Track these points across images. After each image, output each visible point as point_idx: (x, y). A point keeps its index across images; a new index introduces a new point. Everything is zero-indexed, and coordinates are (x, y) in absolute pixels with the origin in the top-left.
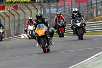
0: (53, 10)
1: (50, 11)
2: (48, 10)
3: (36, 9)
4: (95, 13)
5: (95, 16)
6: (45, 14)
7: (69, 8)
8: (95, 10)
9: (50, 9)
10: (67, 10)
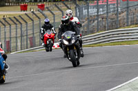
0: (93, 11)
1: (88, 12)
2: (85, 11)
6: (81, 16)
7: (114, 8)
9: (88, 9)
10: (112, 10)
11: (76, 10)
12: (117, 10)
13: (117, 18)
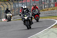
0: (20, 5)
1: (18, 6)
2: (17, 5)
3: (11, 4)
4: (43, 6)
5: (43, 8)
6: (15, 7)
7: (29, 4)
8: (43, 5)
9: (18, 4)
10: (28, 5)
11: (13, 5)
12: (30, 5)
13: (30, 8)
